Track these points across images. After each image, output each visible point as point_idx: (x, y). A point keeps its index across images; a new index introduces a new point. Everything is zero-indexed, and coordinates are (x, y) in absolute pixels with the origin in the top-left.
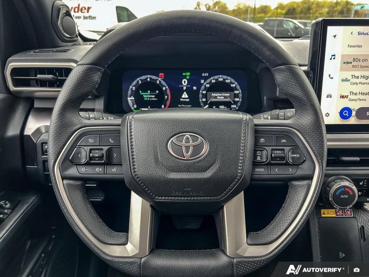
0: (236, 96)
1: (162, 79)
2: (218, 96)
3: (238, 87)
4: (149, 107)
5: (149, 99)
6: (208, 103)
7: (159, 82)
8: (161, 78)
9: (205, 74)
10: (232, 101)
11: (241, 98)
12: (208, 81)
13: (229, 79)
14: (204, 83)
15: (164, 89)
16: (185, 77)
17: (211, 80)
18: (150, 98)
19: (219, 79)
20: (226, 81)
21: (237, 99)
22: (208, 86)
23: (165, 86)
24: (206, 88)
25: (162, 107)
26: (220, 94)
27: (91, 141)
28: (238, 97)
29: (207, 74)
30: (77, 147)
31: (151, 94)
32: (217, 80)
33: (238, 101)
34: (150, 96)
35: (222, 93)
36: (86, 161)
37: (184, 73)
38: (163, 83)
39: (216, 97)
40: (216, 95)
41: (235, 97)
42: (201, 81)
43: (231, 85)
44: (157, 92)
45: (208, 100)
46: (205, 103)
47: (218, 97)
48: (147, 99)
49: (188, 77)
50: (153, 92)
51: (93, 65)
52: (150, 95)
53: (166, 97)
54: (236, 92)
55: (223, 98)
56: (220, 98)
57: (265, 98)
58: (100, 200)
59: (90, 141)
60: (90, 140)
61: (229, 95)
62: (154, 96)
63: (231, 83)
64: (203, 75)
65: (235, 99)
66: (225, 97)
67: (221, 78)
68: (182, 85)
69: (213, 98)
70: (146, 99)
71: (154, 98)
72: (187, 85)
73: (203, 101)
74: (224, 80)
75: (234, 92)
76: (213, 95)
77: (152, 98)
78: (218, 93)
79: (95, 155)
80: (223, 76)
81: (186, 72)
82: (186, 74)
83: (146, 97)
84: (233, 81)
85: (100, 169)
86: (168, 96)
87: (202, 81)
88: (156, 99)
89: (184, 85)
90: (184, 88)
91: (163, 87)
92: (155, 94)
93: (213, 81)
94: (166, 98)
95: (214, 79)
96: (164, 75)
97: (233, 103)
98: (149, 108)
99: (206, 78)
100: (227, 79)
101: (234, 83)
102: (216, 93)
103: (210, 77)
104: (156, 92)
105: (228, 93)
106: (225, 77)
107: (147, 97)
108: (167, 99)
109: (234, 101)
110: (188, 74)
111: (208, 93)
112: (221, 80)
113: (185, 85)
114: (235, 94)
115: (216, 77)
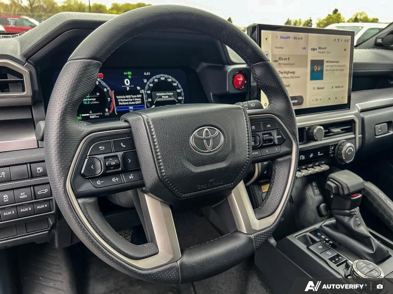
0: (179, 94)
1: (101, 80)
2: (162, 95)
3: (180, 86)
4: (91, 112)
5: (89, 103)
6: (154, 103)
7: (98, 83)
8: (100, 78)
9: (146, 73)
10: (176, 100)
11: (183, 96)
12: (151, 80)
13: (171, 78)
14: (147, 83)
15: (105, 90)
16: (127, 77)
17: (154, 80)
18: (90, 101)
19: (161, 78)
20: (168, 80)
21: (180, 98)
22: (151, 85)
23: (105, 87)
24: (150, 88)
25: (106, 111)
26: (164, 93)
27: (102, 148)
28: (181, 96)
29: (149, 73)
30: (88, 157)
31: (91, 96)
32: (159, 79)
33: (181, 100)
34: (91, 99)
35: (166, 93)
36: (102, 172)
37: (125, 72)
38: (104, 84)
39: (160, 97)
40: (161, 94)
41: (178, 96)
42: (143, 80)
43: (173, 84)
44: (98, 94)
45: (153, 100)
46: (151, 103)
47: (163, 97)
48: (87, 102)
49: (130, 77)
50: (93, 95)
51: (91, 59)
52: (89, 98)
53: (109, 99)
54: (179, 91)
55: (168, 97)
56: (165, 97)
57: (211, 94)
58: (47, 232)
59: (100, 149)
60: (100, 147)
61: (172, 94)
62: (95, 99)
63: (173, 82)
64: (145, 74)
65: (179, 98)
66: (169, 96)
67: (163, 77)
68: (125, 85)
69: (158, 98)
70: (85, 103)
71: (95, 101)
72: (130, 85)
73: (149, 101)
74: (166, 79)
75: (177, 91)
76: (157, 94)
77: (93, 101)
78: (162, 93)
79: (112, 163)
80: (164, 75)
81: (127, 72)
82: (127, 73)
83: (85, 101)
84: (174, 80)
85: (117, 179)
86: (111, 99)
87: (145, 81)
88: (98, 102)
89: (126, 85)
90: (127, 88)
91: (104, 89)
92: (96, 96)
93: (156, 80)
94: (109, 101)
95: (156, 78)
96: (103, 75)
97: (177, 101)
98: (91, 114)
99: (148, 78)
100: (169, 78)
101: (175, 82)
102: (160, 93)
103: (153, 77)
104: (96, 95)
105: (171, 92)
106: (166, 76)
107: (87, 101)
108: (111, 101)
109: (178, 100)
110: (130, 73)
111: (152, 92)
112: (163, 79)
113: (128, 86)
114: (178, 93)
115: (158, 76)
